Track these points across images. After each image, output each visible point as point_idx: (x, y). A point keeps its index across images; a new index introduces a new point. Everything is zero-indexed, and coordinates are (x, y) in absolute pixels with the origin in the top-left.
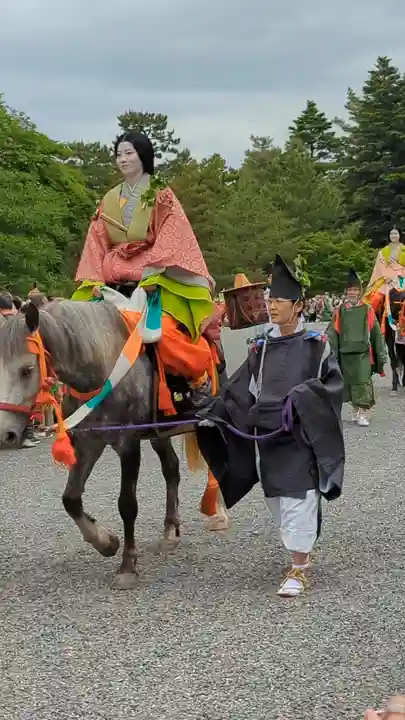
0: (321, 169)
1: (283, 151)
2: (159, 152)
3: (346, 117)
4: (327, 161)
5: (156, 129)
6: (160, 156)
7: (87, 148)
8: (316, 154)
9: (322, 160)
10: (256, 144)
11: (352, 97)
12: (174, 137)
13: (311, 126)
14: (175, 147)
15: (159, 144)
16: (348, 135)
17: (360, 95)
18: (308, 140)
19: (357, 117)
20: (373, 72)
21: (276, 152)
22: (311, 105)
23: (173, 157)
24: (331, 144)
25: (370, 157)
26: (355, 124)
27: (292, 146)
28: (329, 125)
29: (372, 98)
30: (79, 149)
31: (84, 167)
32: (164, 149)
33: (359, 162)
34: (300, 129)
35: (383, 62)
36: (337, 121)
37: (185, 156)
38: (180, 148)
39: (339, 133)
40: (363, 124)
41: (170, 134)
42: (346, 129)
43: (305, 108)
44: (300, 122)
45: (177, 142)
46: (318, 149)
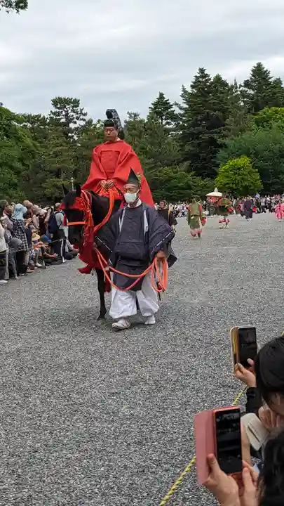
0: (167, 131)
1: (146, 121)
2: (75, 120)
3: (181, 102)
4: (171, 126)
5: (73, 107)
6: (75, 123)
7: (34, 117)
8: (164, 122)
9: (167, 126)
10: (131, 117)
11: (184, 90)
12: (83, 112)
13: (162, 106)
14: (84, 117)
15: (75, 116)
16: (182, 112)
17: (189, 90)
18: (160, 114)
19: (188, 102)
20: (196, 77)
21: (141, 121)
22: (161, 95)
23: (83, 123)
24: (173, 117)
25: (194, 125)
26: (185, 106)
27: (151, 118)
28: (171, 106)
29: (196, 91)
30: (30, 119)
31: (31, 129)
32: (78, 118)
33: (188, 128)
34: (155, 108)
35: (202, 71)
36: (176, 104)
37: (90, 122)
38: (87, 118)
39: (177, 111)
40: (190, 106)
41: (81, 110)
42: (181, 108)
43: (158, 96)
44: (156, 105)
45: (85, 114)
46: (165, 119)
